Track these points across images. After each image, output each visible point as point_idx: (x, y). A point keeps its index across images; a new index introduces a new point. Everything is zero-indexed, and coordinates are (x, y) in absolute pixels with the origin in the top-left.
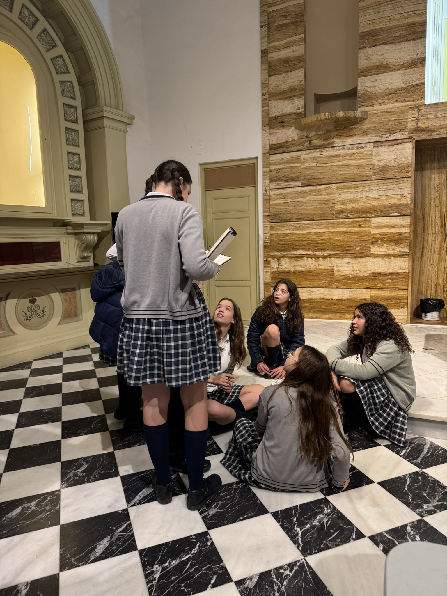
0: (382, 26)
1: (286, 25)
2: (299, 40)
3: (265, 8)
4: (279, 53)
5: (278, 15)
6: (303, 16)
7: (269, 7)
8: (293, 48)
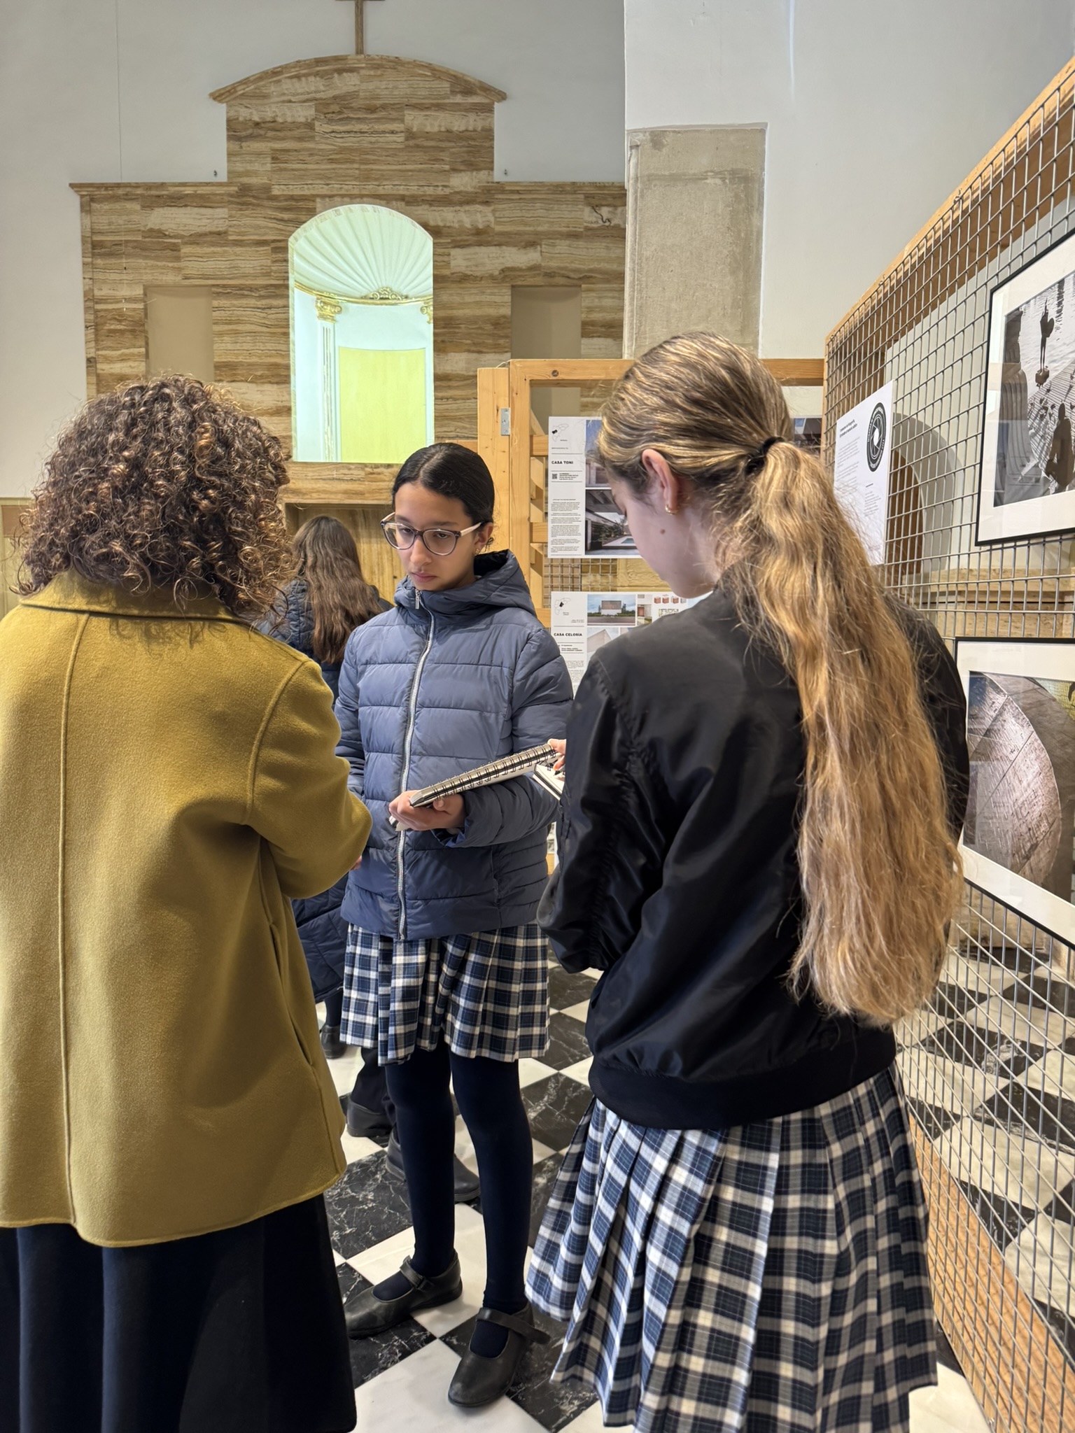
0: (240, 359)
1: (120, 331)
2: (139, 355)
3: (90, 304)
4: (112, 366)
5: (109, 317)
6: (143, 325)
7: (97, 303)
8: (133, 364)
